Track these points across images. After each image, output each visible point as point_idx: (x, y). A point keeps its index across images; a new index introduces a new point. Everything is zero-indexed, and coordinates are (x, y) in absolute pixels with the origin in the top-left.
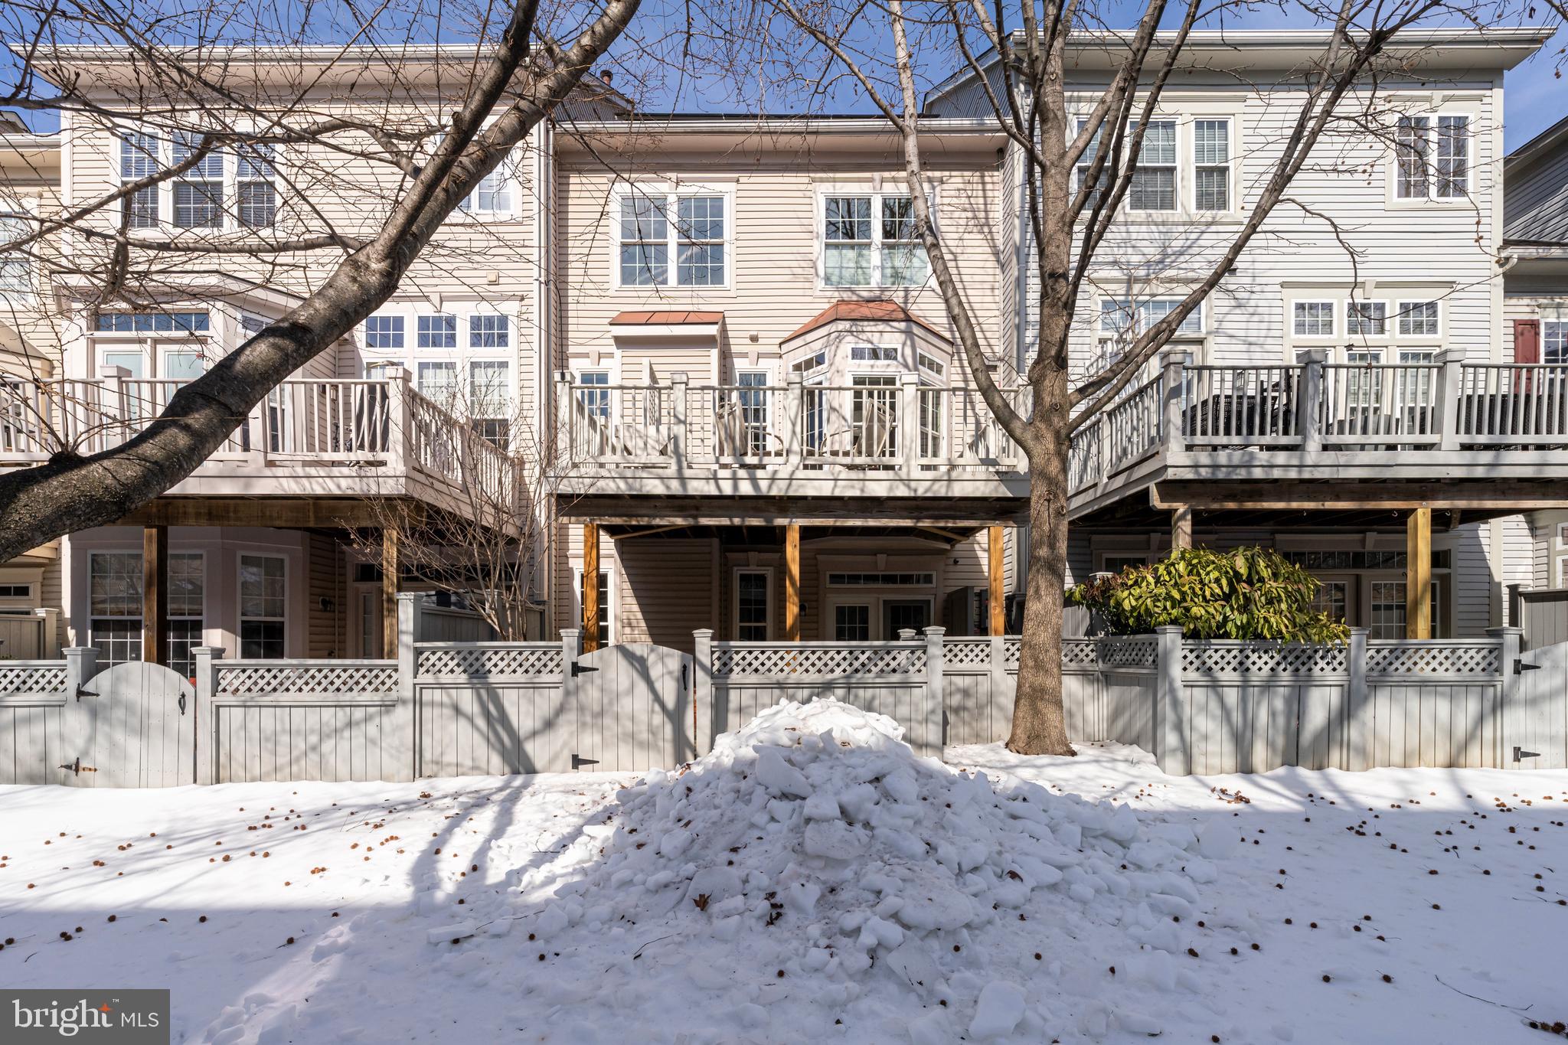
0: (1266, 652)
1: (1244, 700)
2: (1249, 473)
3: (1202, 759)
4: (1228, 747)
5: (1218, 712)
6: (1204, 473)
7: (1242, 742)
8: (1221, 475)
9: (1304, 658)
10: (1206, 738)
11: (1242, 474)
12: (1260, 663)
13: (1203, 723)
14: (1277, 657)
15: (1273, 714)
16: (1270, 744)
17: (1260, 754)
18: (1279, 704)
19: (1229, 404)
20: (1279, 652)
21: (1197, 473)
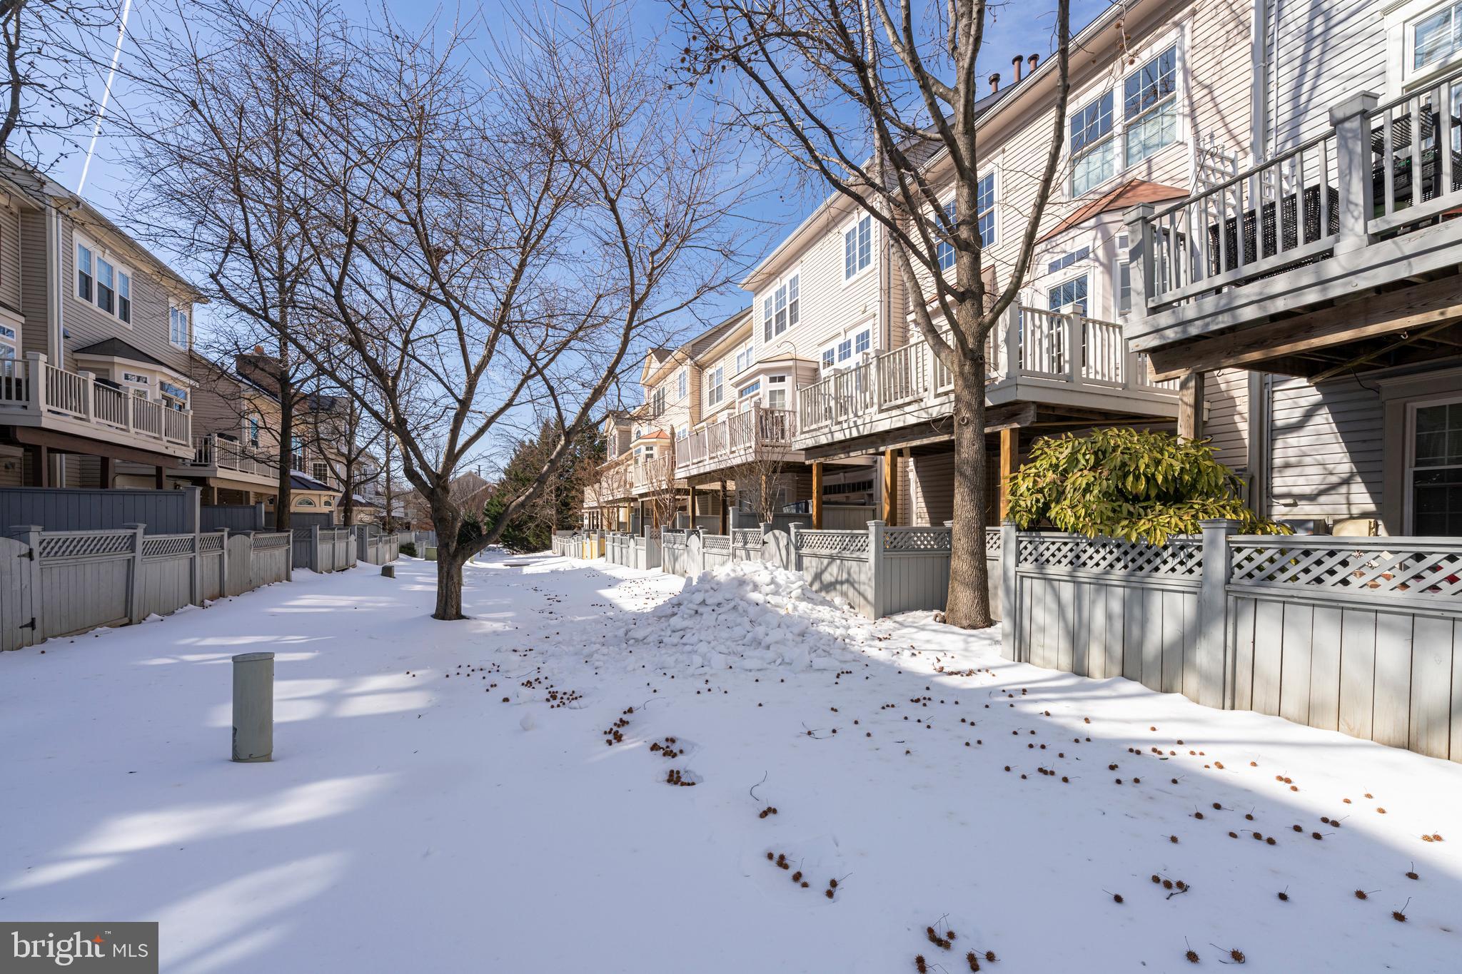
0: (1104, 546)
1: (1078, 597)
2: (1234, 317)
3: (1040, 651)
4: (1064, 644)
5: (1054, 606)
6: (1171, 335)
7: (1076, 639)
8: (1194, 330)
9: (1149, 554)
10: (1043, 630)
11: (1224, 321)
12: (1097, 557)
13: (1040, 616)
14: (1116, 552)
15: (1109, 617)
16: (1107, 650)
17: (1096, 659)
18: (1116, 607)
19: (1231, 234)
20: (1118, 546)
21: (1163, 337)
